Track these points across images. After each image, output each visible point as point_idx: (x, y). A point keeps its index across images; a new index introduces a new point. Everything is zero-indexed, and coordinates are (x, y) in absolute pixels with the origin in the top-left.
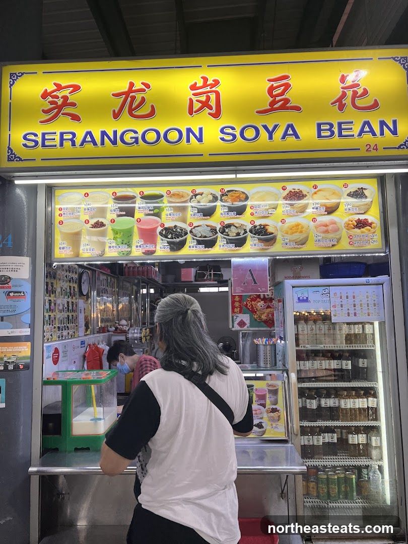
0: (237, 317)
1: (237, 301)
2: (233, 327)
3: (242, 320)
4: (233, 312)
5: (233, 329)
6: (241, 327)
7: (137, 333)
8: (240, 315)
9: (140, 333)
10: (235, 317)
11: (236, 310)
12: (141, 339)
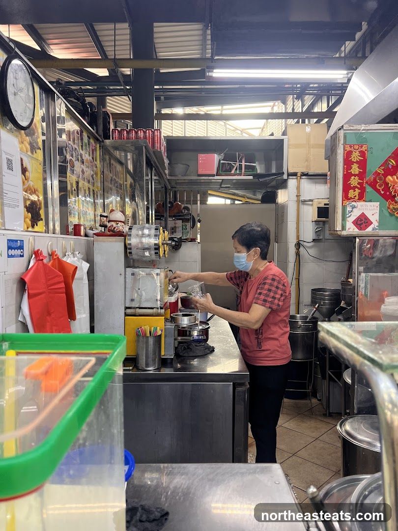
0: (354, 207)
1: (355, 175)
2: (343, 228)
3: (363, 213)
4: (346, 197)
5: (344, 233)
6: (360, 229)
7: (149, 236)
8: (360, 204)
9: (156, 236)
10: (349, 209)
11: (351, 193)
12: (157, 248)
